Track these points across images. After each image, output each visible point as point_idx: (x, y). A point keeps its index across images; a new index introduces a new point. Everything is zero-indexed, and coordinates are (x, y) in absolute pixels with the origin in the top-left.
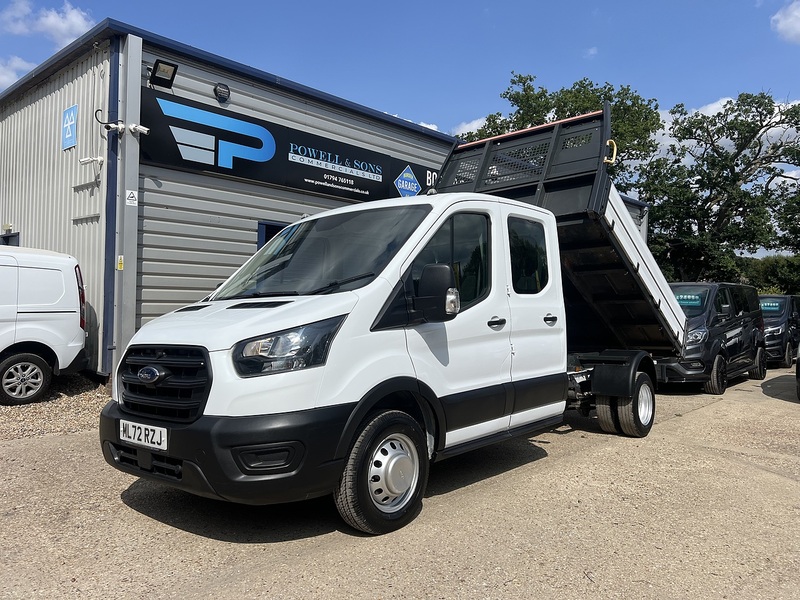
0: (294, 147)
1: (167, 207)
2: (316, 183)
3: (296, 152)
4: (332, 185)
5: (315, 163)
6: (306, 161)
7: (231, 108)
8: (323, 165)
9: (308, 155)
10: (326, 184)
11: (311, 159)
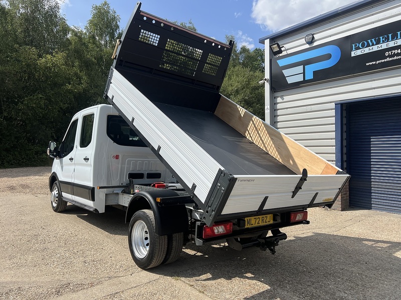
0: (356, 45)
1: (287, 108)
2: (377, 62)
3: (358, 48)
4: (395, 58)
5: (375, 48)
6: (367, 50)
7: (315, 44)
8: (384, 46)
9: (368, 46)
10: (388, 59)
11: (371, 48)
